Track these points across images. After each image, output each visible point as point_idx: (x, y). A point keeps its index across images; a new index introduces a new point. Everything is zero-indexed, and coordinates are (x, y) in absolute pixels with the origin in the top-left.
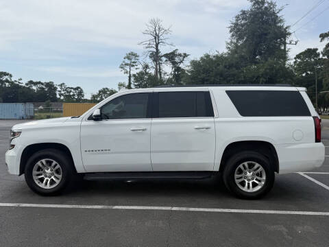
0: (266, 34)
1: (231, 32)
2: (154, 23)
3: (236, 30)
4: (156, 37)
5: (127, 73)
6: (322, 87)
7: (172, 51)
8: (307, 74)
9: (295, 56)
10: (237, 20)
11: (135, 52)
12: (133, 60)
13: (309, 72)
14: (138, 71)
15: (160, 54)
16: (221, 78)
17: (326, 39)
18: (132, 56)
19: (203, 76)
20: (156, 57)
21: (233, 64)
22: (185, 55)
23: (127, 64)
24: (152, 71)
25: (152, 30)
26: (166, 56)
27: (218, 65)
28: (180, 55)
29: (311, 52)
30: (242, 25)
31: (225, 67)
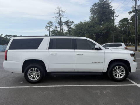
0: (105, 13)
1: (91, 12)
2: (59, 8)
3: (93, 11)
4: (60, 14)
5: (48, 30)
6: (130, 34)
7: (67, 20)
8: (124, 29)
9: (119, 21)
10: (93, 7)
11: (51, 21)
12: (51, 25)
13: (125, 28)
14: (53, 29)
15: (62, 22)
16: (87, 32)
17: (131, 14)
18: (50, 23)
19: (79, 31)
20: (60, 23)
21: (92, 26)
22: (73, 22)
23: (48, 27)
24: (59, 29)
25: (58, 11)
26: (64, 22)
27: (86, 26)
28: (71, 22)
29: (125, 20)
30: (95, 9)
31: (88, 27)
